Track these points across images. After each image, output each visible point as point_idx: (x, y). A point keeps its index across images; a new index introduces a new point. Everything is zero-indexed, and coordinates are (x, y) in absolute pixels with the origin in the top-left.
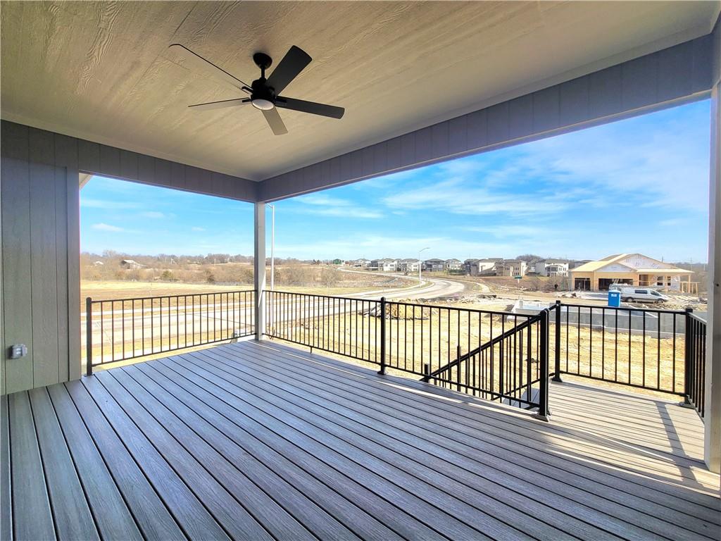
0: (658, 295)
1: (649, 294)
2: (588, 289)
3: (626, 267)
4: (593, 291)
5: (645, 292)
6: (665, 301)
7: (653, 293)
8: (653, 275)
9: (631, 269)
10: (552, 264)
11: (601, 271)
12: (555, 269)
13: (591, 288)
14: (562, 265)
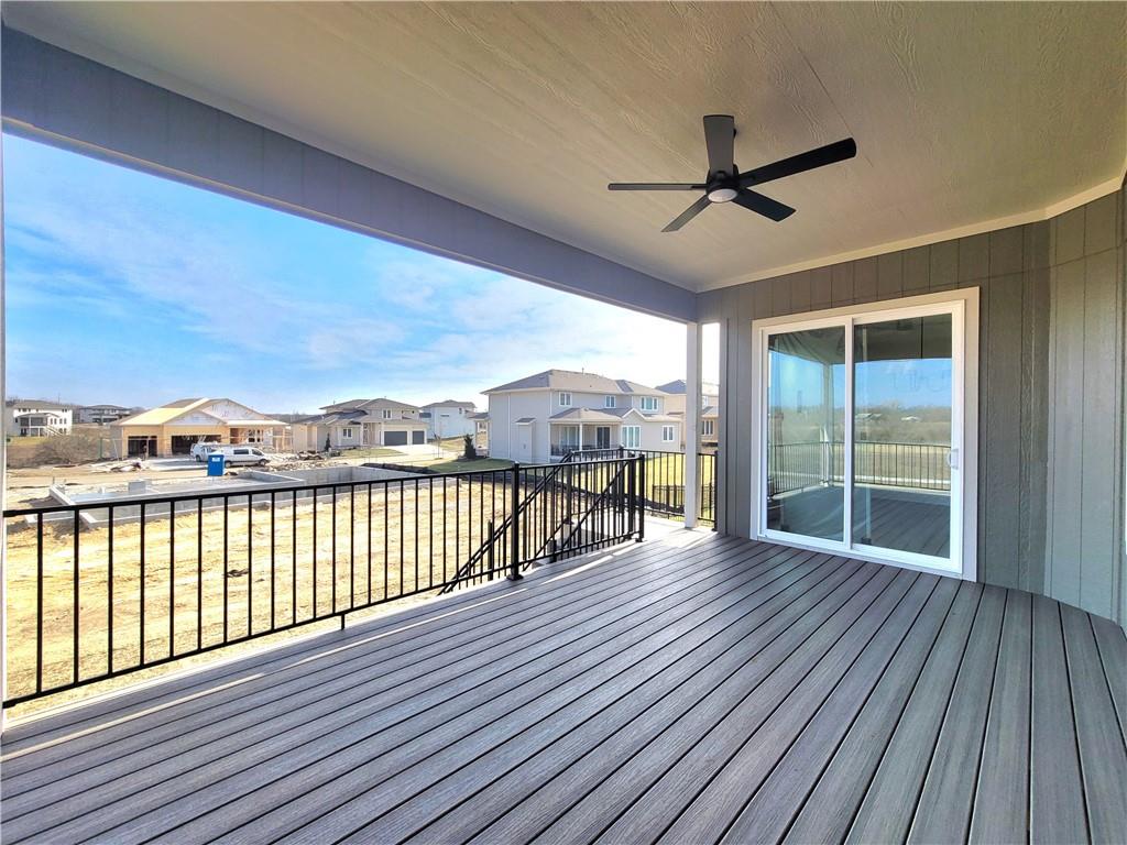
0: (260, 454)
1: (251, 454)
2: (153, 454)
3: (212, 417)
4: (162, 457)
5: (246, 452)
6: (268, 461)
7: (255, 453)
8: (243, 429)
9: (220, 421)
10: (34, 411)
11: (175, 423)
12: (41, 420)
13: (158, 453)
14: (59, 413)
